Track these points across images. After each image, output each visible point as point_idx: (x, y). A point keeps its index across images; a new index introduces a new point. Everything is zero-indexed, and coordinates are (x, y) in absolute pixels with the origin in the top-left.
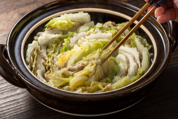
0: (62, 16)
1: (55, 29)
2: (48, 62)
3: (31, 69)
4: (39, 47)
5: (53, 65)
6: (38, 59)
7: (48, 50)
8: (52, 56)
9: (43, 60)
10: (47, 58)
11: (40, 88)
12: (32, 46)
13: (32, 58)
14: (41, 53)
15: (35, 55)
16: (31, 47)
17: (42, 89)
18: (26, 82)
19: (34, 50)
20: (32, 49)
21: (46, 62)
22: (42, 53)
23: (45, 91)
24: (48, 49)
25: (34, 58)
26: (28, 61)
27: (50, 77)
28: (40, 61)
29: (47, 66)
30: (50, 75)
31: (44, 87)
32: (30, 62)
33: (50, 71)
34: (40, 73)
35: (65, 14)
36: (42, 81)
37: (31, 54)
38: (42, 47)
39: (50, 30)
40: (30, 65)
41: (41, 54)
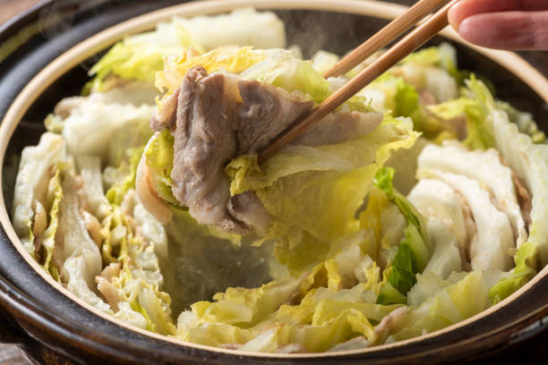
0: (162, 28)
1: (134, 85)
2: (112, 227)
3: (41, 255)
4: (70, 160)
5: (134, 235)
6: (69, 212)
7: (109, 175)
8: (127, 197)
9: (87, 215)
10: (105, 208)
11: (86, 336)
12: (41, 158)
13: (40, 208)
14: (79, 187)
15: (54, 197)
16: (35, 163)
17: (95, 339)
18: (20, 313)
19: (49, 173)
20: (41, 169)
21: (103, 227)
22: (86, 186)
23: (111, 352)
24: (108, 170)
25: (48, 208)
26: (24, 223)
27: (121, 292)
28: (77, 222)
29: (107, 241)
30: (121, 279)
31: (102, 331)
32: (32, 226)
33: (122, 263)
34: (79, 272)
35: (177, 22)
36: (93, 305)
37: (36, 191)
38: (81, 161)
39: (111, 88)
40: (32, 237)
41: (80, 192)
